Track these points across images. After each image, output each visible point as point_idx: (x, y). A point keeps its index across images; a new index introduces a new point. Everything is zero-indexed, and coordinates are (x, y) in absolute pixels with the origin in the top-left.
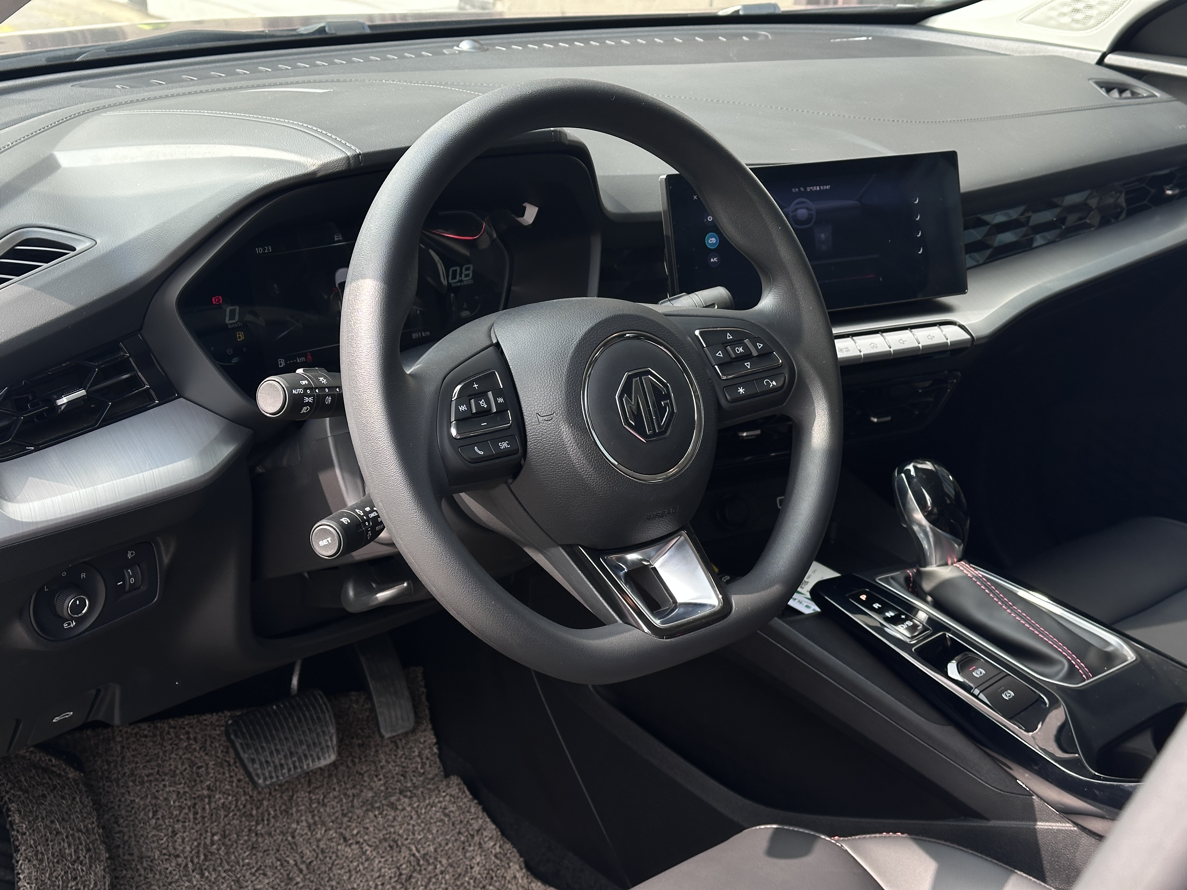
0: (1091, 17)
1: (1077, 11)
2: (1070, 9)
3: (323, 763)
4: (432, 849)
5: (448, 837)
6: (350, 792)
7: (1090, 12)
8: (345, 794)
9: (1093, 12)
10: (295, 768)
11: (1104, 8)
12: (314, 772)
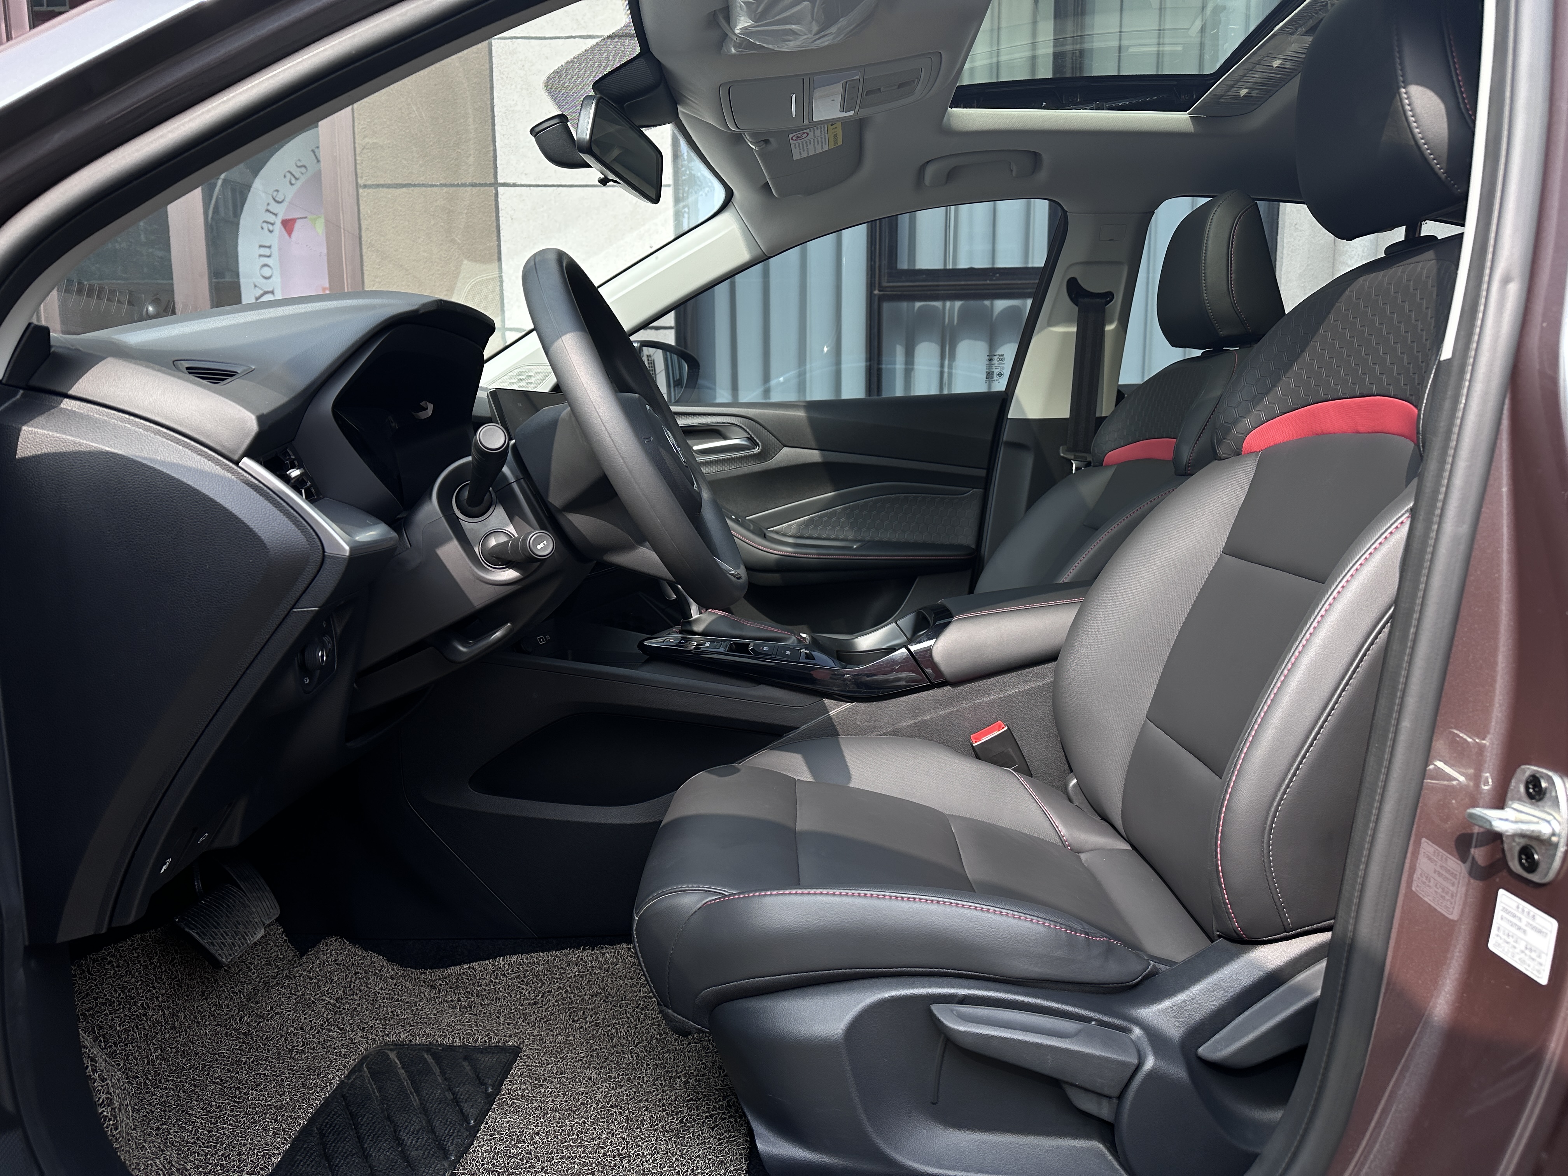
0: (531, 383)
1: (521, 380)
2: (516, 380)
3: (259, 936)
4: (341, 992)
5: (349, 980)
6: (236, 990)
7: (530, 380)
8: (233, 992)
9: (533, 380)
10: (243, 944)
11: (539, 376)
12: (255, 944)
